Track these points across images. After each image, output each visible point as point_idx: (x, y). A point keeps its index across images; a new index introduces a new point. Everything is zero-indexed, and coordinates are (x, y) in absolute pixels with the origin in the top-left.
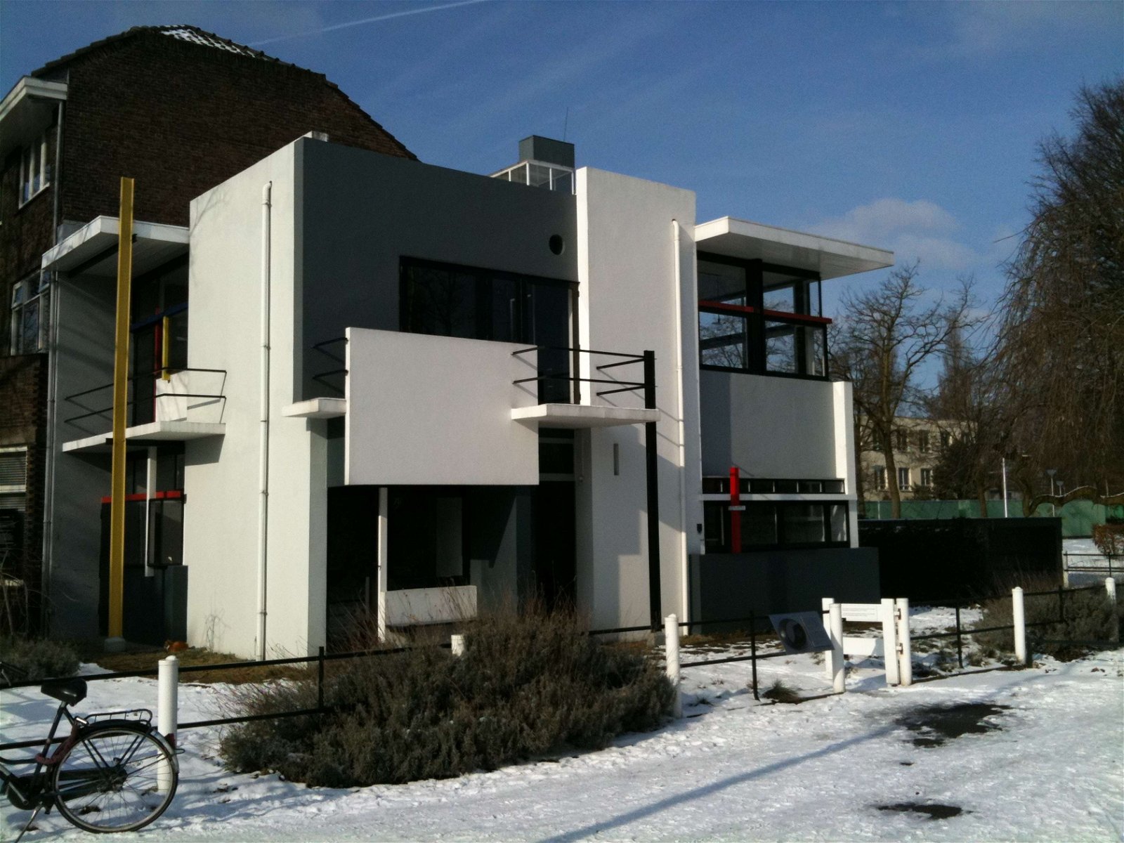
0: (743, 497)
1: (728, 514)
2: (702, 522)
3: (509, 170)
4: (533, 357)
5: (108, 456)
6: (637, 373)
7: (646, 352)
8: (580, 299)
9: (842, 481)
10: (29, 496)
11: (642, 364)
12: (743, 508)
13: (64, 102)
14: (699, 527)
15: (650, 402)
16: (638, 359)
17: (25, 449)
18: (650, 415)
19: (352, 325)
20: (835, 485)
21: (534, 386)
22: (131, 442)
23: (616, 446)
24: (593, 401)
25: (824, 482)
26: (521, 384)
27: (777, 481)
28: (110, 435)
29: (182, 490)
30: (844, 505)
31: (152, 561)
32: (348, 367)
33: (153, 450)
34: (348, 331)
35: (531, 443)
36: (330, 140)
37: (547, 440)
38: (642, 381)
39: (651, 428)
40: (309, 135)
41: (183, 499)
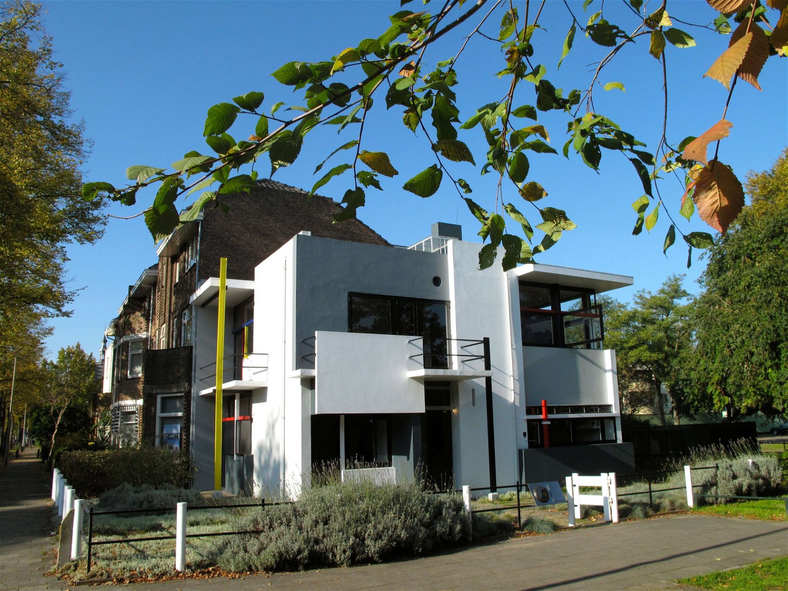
0: (551, 416)
1: (542, 426)
2: (526, 431)
3: (423, 241)
4: (420, 342)
5: (214, 397)
6: (480, 350)
7: (484, 338)
8: (451, 310)
9: (610, 406)
10: (184, 418)
11: (482, 345)
12: (549, 423)
13: (202, 221)
14: (524, 434)
15: (488, 367)
16: (482, 342)
17: (183, 394)
18: (488, 373)
19: (318, 330)
20: (606, 408)
21: (421, 359)
22: (224, 391)
23: (473, 390)
24: (459, 367)
25: (600, 406)
26: (414, 358)
27: (571, 407)
28: (215, 388)
29: (251, 416)
30: (613, 418)
31: (238, 452)
32: (316, 352)
33: (238, 395)
34: (316, 332)
35: (420, 391)
36: (312, 234)
37: (430, 388)
38: (483, 354)
39: (489, 380)
40: (301, 233)
41: (251, 420)
